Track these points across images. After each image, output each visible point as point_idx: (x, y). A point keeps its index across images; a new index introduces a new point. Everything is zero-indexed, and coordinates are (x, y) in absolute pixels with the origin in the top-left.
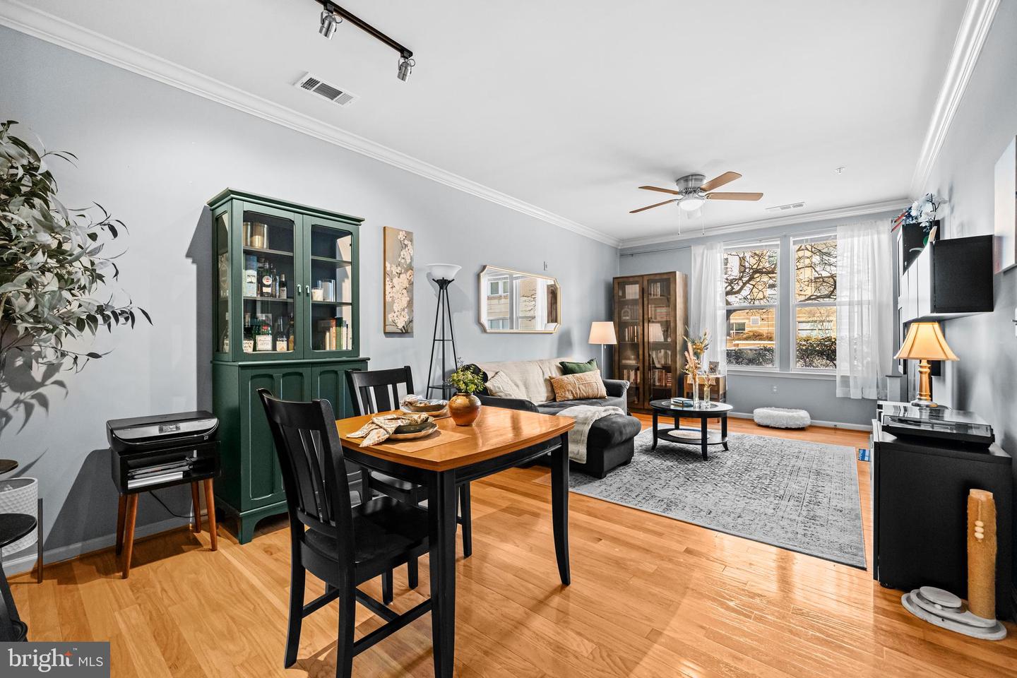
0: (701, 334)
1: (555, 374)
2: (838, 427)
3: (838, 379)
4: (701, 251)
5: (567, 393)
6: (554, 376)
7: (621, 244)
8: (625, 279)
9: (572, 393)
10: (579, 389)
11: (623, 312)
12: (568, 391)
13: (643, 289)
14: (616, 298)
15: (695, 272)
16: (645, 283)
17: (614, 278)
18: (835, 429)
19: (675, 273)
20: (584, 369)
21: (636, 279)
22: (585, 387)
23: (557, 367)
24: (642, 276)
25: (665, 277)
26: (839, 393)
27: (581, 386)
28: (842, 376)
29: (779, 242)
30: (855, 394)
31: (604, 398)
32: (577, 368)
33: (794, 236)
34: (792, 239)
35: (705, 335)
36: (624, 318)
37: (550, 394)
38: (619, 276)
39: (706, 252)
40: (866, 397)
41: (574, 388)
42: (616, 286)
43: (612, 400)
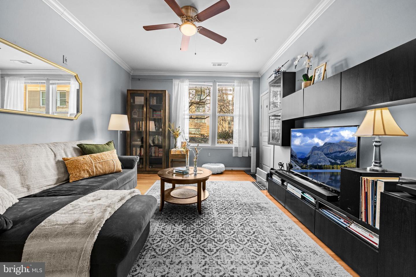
0: (177, 127)
1: (71, 155)
2: (233, 170)
3: (233, 148)
4: (178, 83)
5: (82, 172)
6: (70, 157)
7: (132, 72)
8: (135, 92)
9: (88, 171)
10: (96, 167)
11: (133, 112)
12: (84, 170)
13: (146, 99)
14: (129, 103)
15: (174, 93)
16: (148, 95)
17: (128, 90)
18: (232, 171)
19: (165, 91)
20: (102, 149)
21: (143, 92)
22: (102, 165)
23: (75, 149)
24: (146, 91)
25: (160, 92)
26: (234, 155)
27: (98, 165)
28: (235, 147)
29: (212, 84)
30: (240, 155)
31: (120, 171)
32: (95, 149)
33: (218, 82)
34: (217, 84)
35: (179, 128)
36: (134, 116)
37: (62, 176)
38: (130, 89)
39: (180, 83)
40: (244, 156)
41: (91, 166)
42: (129, 95)
43: (126, 172)
